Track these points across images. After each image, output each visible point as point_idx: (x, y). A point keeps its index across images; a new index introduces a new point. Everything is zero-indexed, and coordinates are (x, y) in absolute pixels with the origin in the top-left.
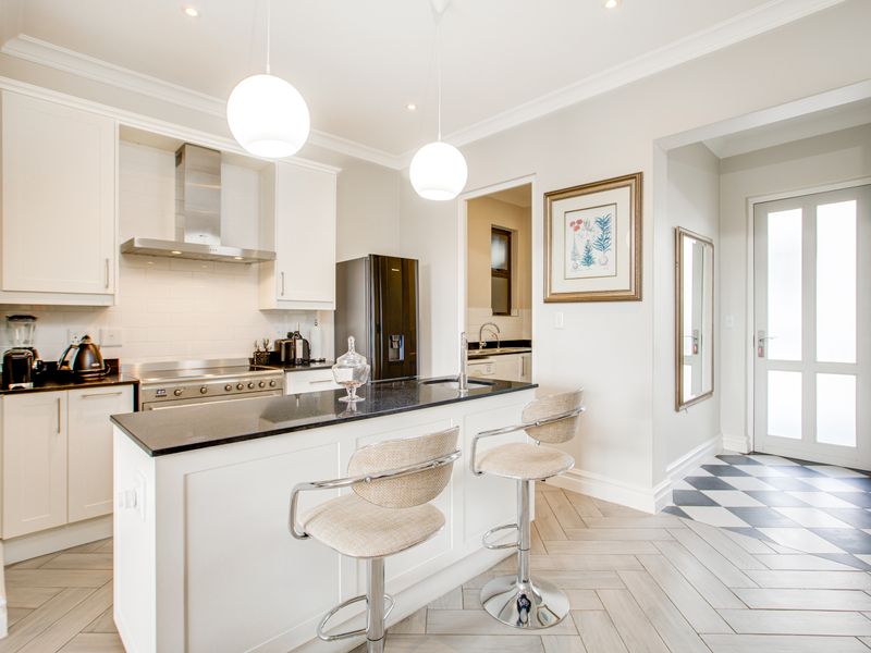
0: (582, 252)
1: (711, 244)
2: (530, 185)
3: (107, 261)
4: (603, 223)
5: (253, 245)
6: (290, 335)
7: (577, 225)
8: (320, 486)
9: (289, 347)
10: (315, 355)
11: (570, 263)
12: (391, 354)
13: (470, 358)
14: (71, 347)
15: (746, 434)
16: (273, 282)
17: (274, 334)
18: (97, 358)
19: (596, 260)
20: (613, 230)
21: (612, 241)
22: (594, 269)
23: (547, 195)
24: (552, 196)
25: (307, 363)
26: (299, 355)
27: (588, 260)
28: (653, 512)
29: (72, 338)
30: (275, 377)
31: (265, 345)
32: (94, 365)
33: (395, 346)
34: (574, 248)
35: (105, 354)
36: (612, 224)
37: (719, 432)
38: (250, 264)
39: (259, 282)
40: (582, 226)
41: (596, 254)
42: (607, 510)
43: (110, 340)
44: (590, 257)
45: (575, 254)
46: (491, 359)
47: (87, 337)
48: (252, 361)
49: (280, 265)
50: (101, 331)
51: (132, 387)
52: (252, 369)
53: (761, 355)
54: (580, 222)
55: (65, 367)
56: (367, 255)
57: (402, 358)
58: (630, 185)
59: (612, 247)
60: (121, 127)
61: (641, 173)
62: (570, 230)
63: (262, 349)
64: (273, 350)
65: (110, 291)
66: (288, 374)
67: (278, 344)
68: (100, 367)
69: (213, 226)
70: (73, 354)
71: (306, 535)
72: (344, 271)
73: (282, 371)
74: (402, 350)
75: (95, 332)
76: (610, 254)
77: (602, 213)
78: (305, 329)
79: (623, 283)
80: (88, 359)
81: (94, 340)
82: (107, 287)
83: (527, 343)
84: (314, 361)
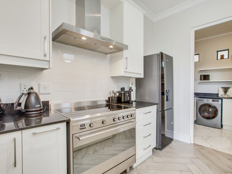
6: (122, 89)
16: (122, 62)
18: (38, 101)
29: (23, 89)
32: (37, 106)
35: (42, 99)
38: (107, 54)
43: (44, 90)
47: (32, 88)
51: (65, 123)
55: (19, 108)
63: (113, 96)
65: (47, 58)
66: (137, 109)
67: (120, 93)
68: (40, 107)
80: (33, 99)
81: (36, 90)
82: (45, 56)
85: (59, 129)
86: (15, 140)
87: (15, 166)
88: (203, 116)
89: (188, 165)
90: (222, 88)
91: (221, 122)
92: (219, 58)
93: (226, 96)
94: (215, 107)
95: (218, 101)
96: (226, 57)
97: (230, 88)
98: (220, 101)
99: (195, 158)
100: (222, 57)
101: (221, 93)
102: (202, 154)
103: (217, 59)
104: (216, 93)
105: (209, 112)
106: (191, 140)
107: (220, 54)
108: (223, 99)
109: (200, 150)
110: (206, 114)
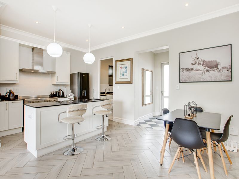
0: (122, 73)
1: (152, 72)
2: (113, 58)
3: (17, 73)
4: (126, 68)
5: (50, 70)
6: (59, 90)
8: (63, 112)
9: (59, 93)
10: (65, 95)
11: (120, 76)
12: (83, 94)
13: (101, 96)
14: (8, 92)
15: (160, 112)
16: (55, 78)
17: (55, 90)
18: (13, 94)
20: (127, 69)
21: (127, 71)
22: (124, 77)
23: (116, 61)
24: (117, 61)
25: (63, 96)
26: (61, 94)
27: (123, 75)
28: (134, 125)
29: (7, 90)
30: (56, 99)
31: (53, 92)
33: (84, 93)
35: (15, 94)
36: (127, 68)
37: (155, 111)
38: (49, 74)
39: (52, 78)
41: (125, 74)
42: (125, 125)
43: (16, 91)
45: (121, 74)
46: (107, 96)
47: (11, 90)
48: (50, 96)
49: (57, 74)
50: (14, 89)
51: (23, 101)
52: (50, 97)
53: (163, 95)
54: (122, 67)
55: (6, 97)
56: (77, 72)
57: (85, 95)
58: (131, 60)
60: (20, 44)
61: (132, 58)
62: (120, 69)
63: (52, 93)
64: (55, 93)
65: (17, 80)
66: (59, 98)
67: (56, 92)
68: (14, 97)
69: (41, 64)
70: (8, 94)
71: (61, 122)
72: (72, 76)
73: (57, 98)
74: (85, 94)
75: (13, 89)
76: (127, 74)
77: (126, 66)
78: (63, 89)
79: (129, 80)
80: (11, 95)
81: (12, 91)
82: (17, 79)
83: (112, 93)
84: (65, 96)
85: (20, 102)
86: (7, 103)
87: (7, 110)
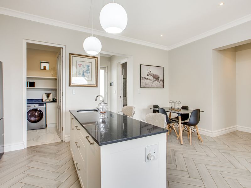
0: (82, 73)
2: (62, 48)
4: (88, 67)
7: (80, 65)
19: (86, 76)
20: (91, 69)
21: (90, 71)
24: (72, 55)
34: (79, 71)
36: (90, 67)
40: (82, 66)
41: (86, 74)
44: (84, 75)
45: (79, 73)
58: (95, 59)
59: (90, 73)
61: (97, 57)
62: (78, 66)
76: (90, 75)
77: (88, 64)
88: (30, 120)
89: (27, 165)
90: (45, 94)
91: (46, 123)
92: (42, 68)
93: (49, 101)
94: (40, 111)
95: (43, 105)
96: (47, 68)
97: (50, 94)
98: (45, 105)
99: (32, 157)
100: (45, 68)
101: (45, 98)
102: (37, 152)
103: (41, 69)
104: (41, 98)
105: (35, 116)
106: (24, 145)
107: (43, 65)
108: (47, 103)
109: (35, 149)
110: (33, 119)
